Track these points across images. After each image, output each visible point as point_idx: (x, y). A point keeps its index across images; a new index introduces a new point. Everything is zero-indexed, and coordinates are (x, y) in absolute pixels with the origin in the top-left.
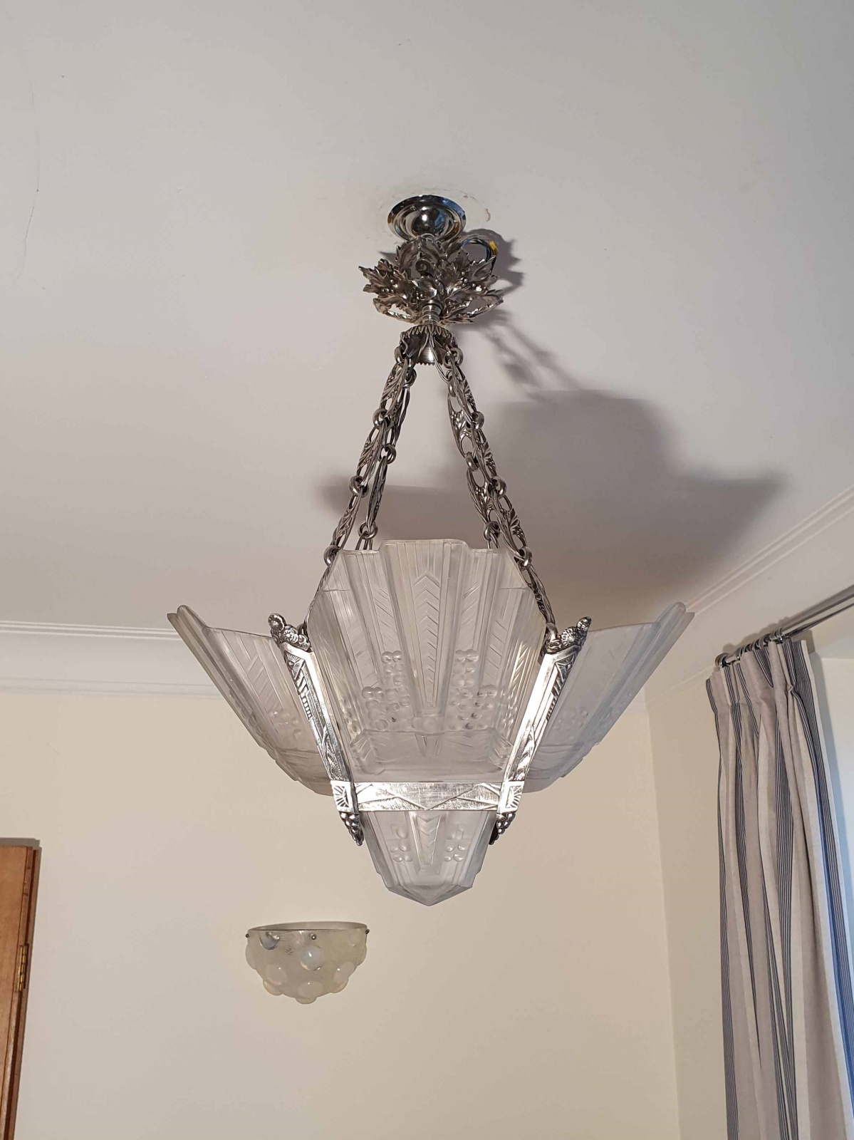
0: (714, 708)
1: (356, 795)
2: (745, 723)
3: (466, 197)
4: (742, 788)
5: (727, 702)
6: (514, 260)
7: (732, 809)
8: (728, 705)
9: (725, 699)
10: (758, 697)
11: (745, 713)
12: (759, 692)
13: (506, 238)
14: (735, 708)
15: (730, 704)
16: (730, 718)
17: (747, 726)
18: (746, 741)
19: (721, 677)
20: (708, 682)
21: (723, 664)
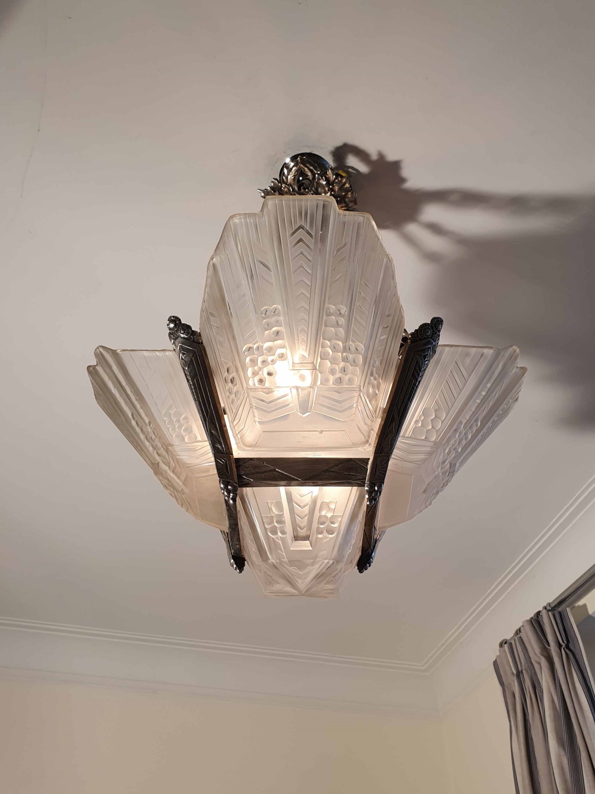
0: (502, 684)
5: (512, 671)
8: (513, 673)
9: (509, 669)
10: (538, 655)
12: (538, 651)
14: (519, 674)
15: (515, 672)
16: (516, 684)
19: (506, 652)
20: (495, 663)
21: (506, 643)
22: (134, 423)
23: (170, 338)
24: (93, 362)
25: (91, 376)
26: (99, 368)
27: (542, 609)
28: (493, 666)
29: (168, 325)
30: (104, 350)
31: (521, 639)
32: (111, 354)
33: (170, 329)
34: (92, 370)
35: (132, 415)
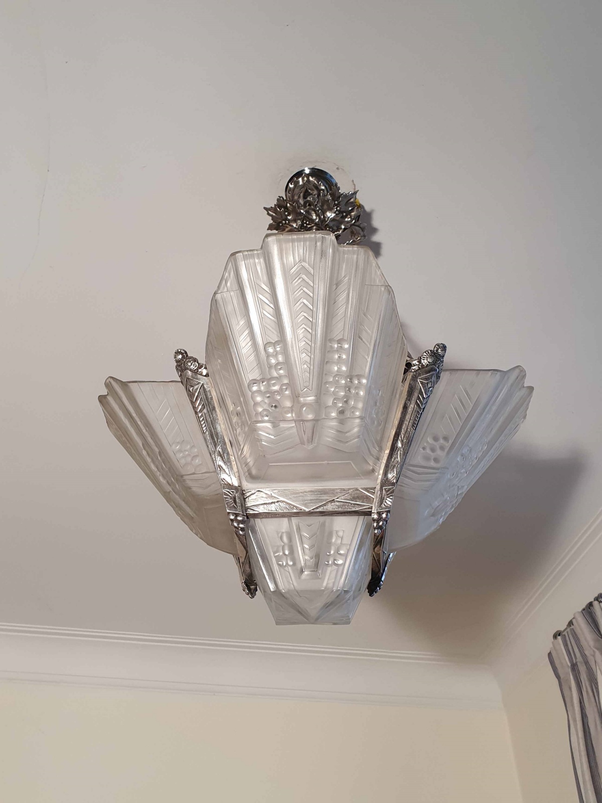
0: (558, 677)
1: (245, 499)
2: (584, 677)
3: (338, 169)
4: (590, 733)
5: (567, 663)
6: (374, 230)
7: (584, 753)
8: (568, 666)
9: (564, 660)
10: (592, 647)
11: (582, 669)
12: (592, 643)
13: (367, 208)
14: (574, 667)
15: (569, 664)
16: (572, 677)
17: (586, 678)
18: (587, 692)
19: (559, 644)
20: (550, 654)
21: (559, 635)
22: (144, 453)
23: (177, 369)
24: (104, 392)
25: (103, 406)
26: (110, 398)
27: (593, 600)
28: (548, 658)
29: (175, 357)
30: (114, 381)
31: (573, 631)
32: (120, 385)
33: (177, 361)
34: (102, 399)
35: (143, 445)
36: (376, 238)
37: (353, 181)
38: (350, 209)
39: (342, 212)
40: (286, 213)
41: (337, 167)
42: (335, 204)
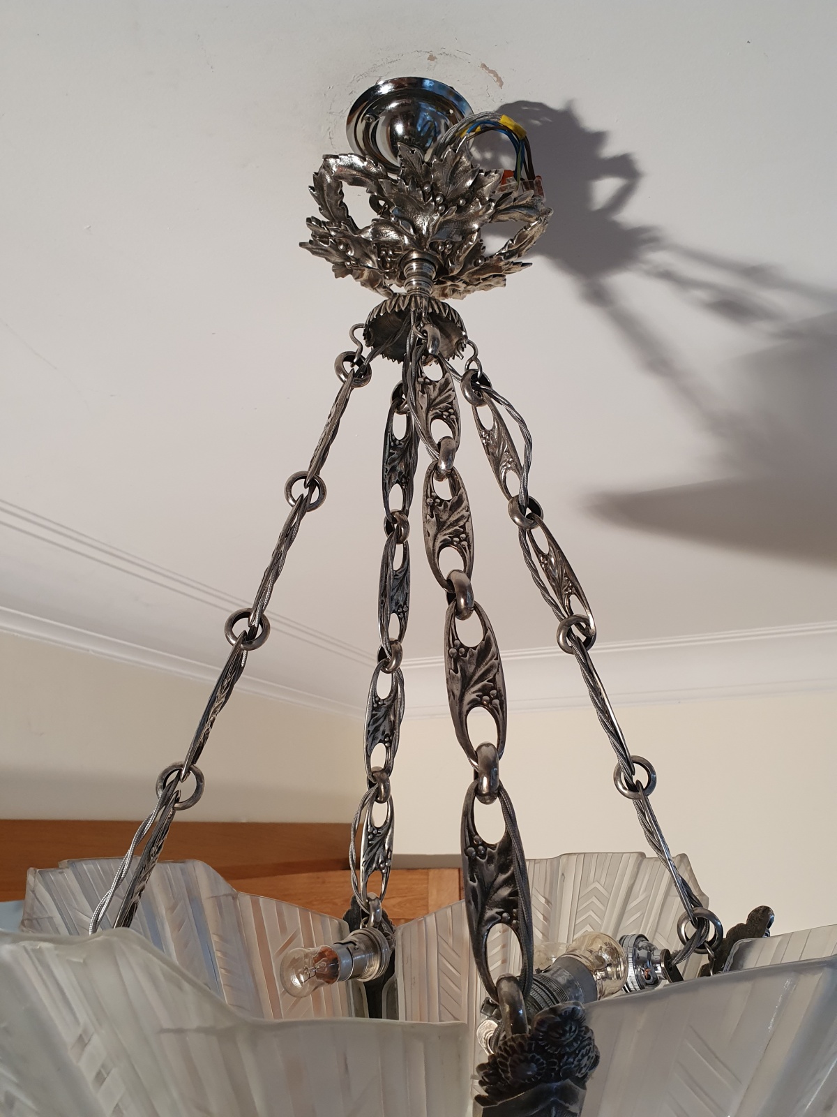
3: (432, 58)
6: (598, 138)
13: (555, 103)
36: (611, 150)
37: (484, 66)
38: (470, 182)
39: (455, 201)
40: (342, 247)
41: (428, 55)
42: (424, 192)
